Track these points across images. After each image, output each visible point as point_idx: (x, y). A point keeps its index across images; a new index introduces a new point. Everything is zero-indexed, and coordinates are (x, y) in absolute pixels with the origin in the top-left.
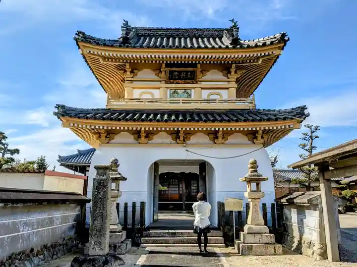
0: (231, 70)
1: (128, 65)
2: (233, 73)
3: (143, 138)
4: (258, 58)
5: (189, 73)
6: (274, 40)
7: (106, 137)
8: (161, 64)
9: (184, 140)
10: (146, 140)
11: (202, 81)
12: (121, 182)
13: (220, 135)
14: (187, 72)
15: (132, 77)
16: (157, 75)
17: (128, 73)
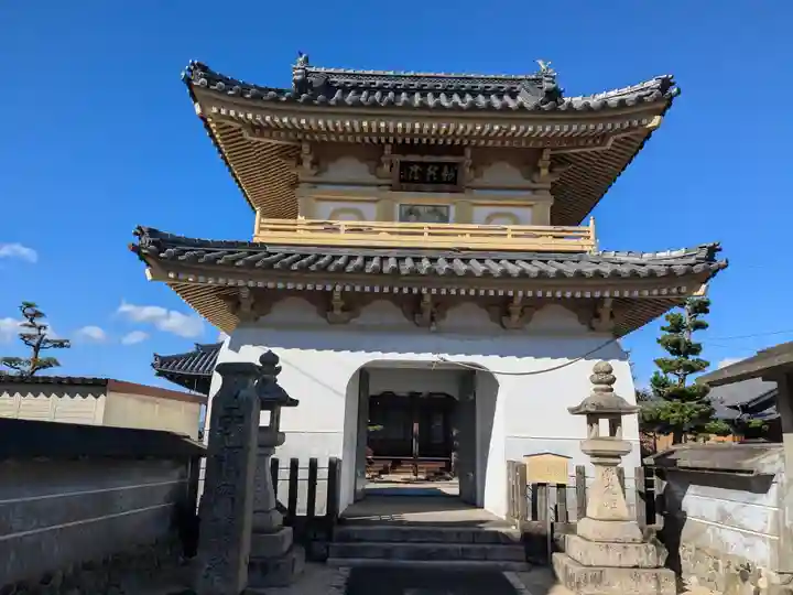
0: (540, 164)
1: (306, 148)
2: (544, 172)
3: (337, 312)
4: (604, 137)
5: (446, 168)
6: (643, 93)
7: (252, 307)
8: (383, 145)
9: (432, 319)
10: (345, 315)
11: (473, 188)
12: (284, 410)
13: (515, 308)
14: (441, 165)
15: (316, 175)
16: (373, 172)
17: (307, 165)
